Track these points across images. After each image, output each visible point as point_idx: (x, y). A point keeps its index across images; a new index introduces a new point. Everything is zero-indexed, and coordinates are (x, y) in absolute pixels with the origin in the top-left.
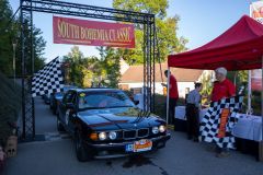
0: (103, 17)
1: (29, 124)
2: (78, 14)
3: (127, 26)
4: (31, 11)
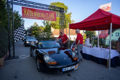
2: (33, 6)
4: (12, 4)
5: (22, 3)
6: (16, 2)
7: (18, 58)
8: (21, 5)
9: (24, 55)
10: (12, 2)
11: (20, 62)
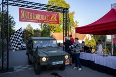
0: (44, 9)
1: (5, 62)
2: (32, 7)
3: (56, 13)
4: (8, 5)
5: (19, 3)
6: (12, 2)
7: (12, 70)
8: (18, 5)
9: (21, 67)
10: (8, 3)
11: (17, 75)
